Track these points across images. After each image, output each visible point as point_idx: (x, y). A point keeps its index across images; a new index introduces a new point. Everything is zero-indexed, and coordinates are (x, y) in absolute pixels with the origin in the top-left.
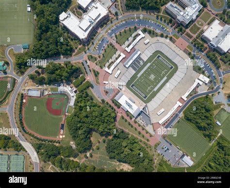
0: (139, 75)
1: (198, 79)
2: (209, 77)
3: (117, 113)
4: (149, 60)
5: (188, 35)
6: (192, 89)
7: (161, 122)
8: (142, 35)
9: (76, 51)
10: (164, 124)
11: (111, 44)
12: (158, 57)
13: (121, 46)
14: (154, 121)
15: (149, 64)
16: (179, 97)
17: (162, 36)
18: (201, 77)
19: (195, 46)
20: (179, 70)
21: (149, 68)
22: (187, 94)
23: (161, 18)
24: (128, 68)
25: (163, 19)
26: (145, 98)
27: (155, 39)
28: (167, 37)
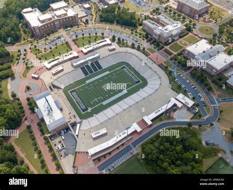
1: (176, 99)
2: (193, 99)
3: (26, 119)
4: (109, 69)
5: (167, 51)
8: (109, 42)
9: (22, 42)
11: (67, 43)
12: (122, 68)
13: (78, 47)
14: (80, 148)
15: (108, 72)
16: (140, 119)
17: (133, 47)
20: (148, 85)
21: (105, 76)
26: (84, 111)
28: (138, 49)
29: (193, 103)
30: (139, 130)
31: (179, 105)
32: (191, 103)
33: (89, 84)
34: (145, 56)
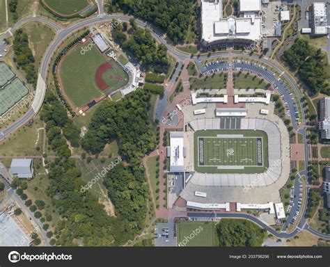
0: (219, 136)
1: (274, 204)
2: (286, 214)
3: (158, 148)
4: (246, 132)
5: (315, 150)
6: (257, 208)
7: (189, 204)
8: (267, 100)
9: (185, 45)
10: (191, 209)
11: (226, 76)
12: (258, 139)
13: (234, 87)
14: (184, 195)
15: (241, 136)
16: (234, 201)
17: (287, 122)
18: (280, 206)
19: (309, 168)
21: (237, 139)
22: (246, 206)
23: (306, 104)
24: (216, 117)
25: (307, 107)
26: (201, 164)
27: (277, 118)
28: (290, 129)
29: (284, 216)
30: (228, 209)
31: (272, 211)
32: (282, 215)
33: (218, 139)
34: (289, 141)
